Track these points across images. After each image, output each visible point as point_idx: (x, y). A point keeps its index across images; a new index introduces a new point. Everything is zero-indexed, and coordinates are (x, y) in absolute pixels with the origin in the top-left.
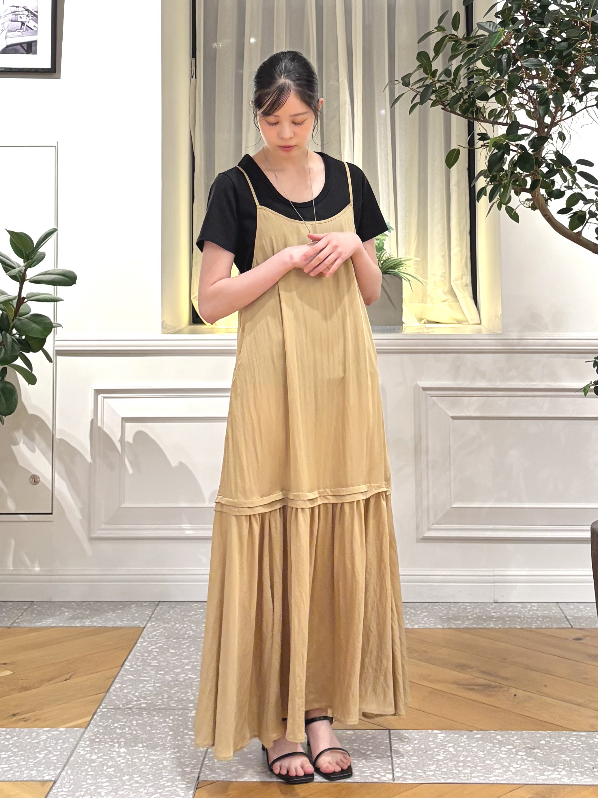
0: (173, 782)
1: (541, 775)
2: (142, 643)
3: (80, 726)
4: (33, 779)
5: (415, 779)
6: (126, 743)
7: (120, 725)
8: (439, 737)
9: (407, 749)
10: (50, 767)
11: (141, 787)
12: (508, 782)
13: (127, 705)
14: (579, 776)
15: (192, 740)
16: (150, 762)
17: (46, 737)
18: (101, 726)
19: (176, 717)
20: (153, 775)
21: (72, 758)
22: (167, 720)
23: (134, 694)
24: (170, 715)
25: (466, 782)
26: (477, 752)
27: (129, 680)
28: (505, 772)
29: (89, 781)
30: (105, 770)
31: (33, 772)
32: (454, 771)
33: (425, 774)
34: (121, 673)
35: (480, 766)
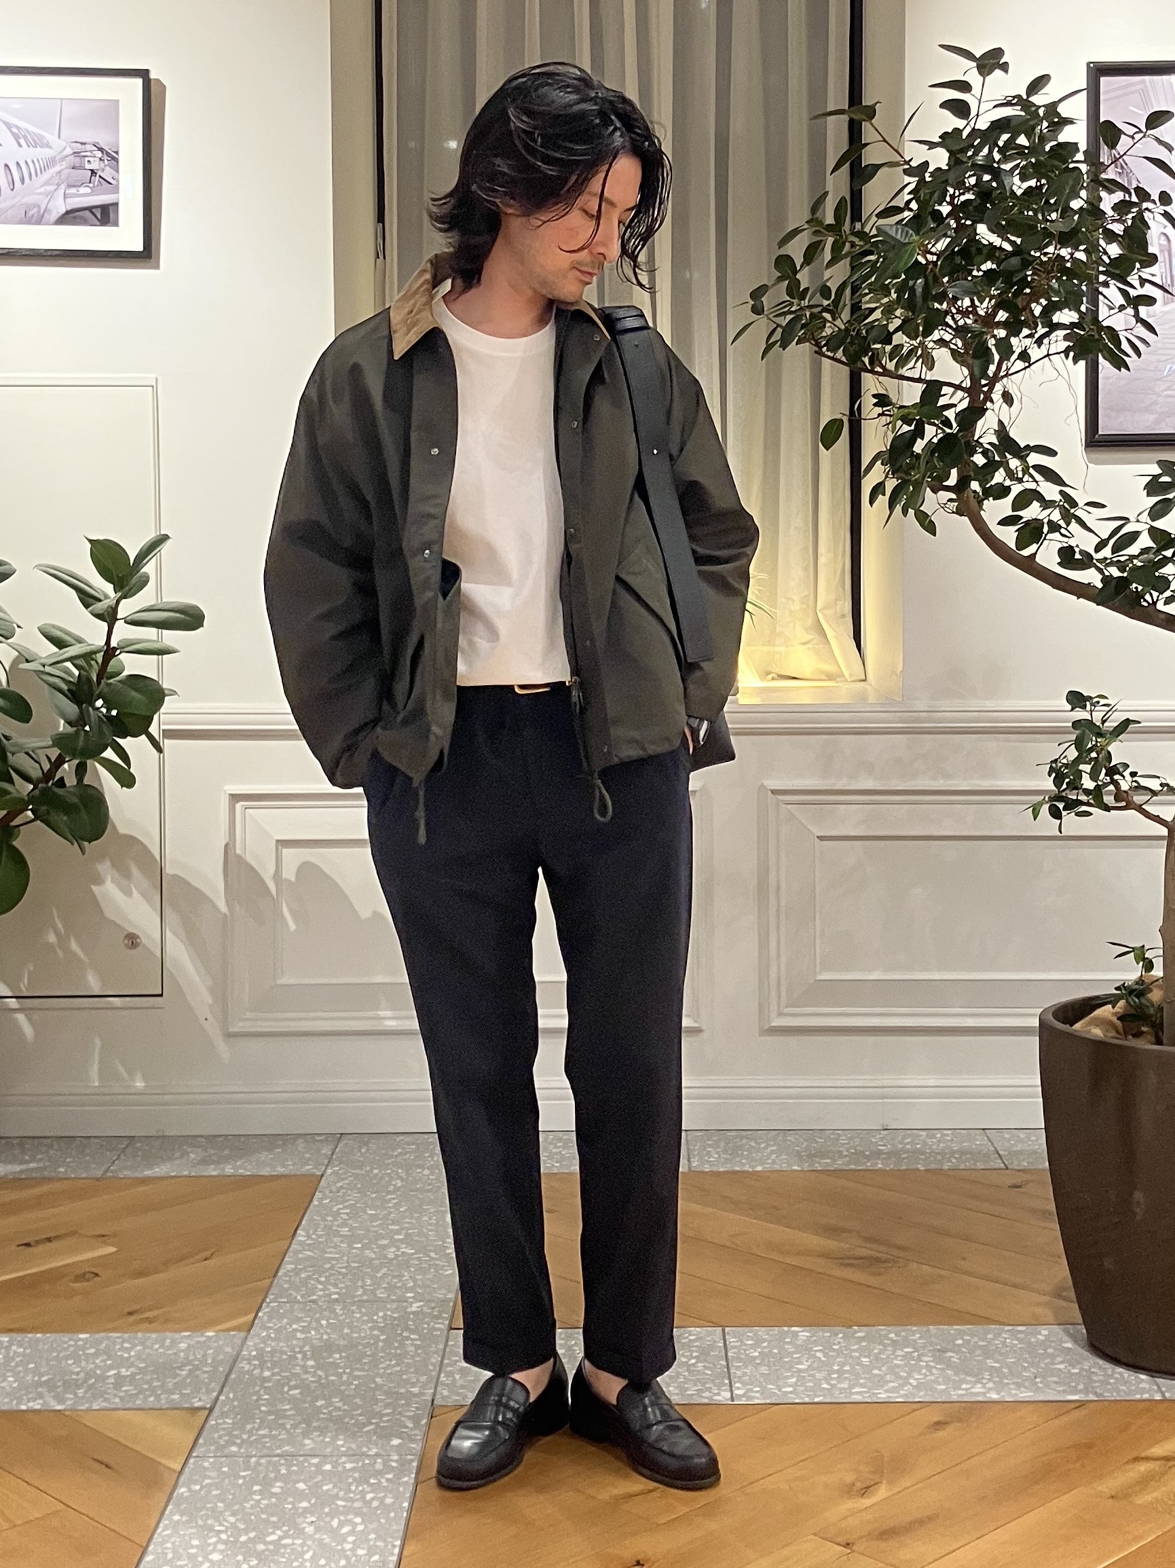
0: (394, 1409)
1: (956, 1389)
2: (322, 1199)
3: (238, 1328)
4: (177, 1405)
5: (765, 1398)
6: (313, 1355)
7: (303, 1327)
8: (801, 1337)
9: (752, 1355)
10: (200, 1389)
11: (346, 1417)
12: (907, 1400)
13: (309, 1296)
14: (1012, 1389)
15: (417, 1347)
16: (355, 1380)
17: (186, 1345)
18: (270, 1328)
19: (389, 1313)
20: (363, 1398)
21: (233, 1376)
22: (375, 1317)
23: (317, 1280)
24: (378, 1310)
25: (843, 1401)
26: (859, 1358)
27: (308, 1258)
28: (902, 1386)
29: (263, 1408)
30: (287, 1393)
31: (176, 1397)
32: (825, 1386)
33: (780, 1390)
34: (294, 1246)
35: (864, 1378)
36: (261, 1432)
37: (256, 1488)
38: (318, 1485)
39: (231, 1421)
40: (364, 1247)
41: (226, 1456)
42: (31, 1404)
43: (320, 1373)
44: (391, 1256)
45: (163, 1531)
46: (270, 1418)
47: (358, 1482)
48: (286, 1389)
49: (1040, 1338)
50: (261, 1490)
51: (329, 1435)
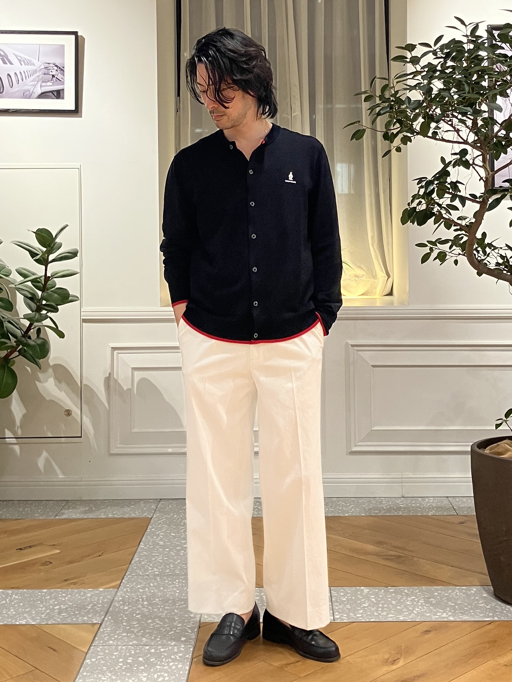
0: (183, 624)
1: (434, 615)
2: (151, 529)
3: (113, 587)
4: (85, 623)
5: (348, 620)
6: (147, 599)
7: (142, 586)
8: (365, 592)
9: (343, 600)
10: (96, 614)
11: (161, 627)
12: (412, 620)
13: (145, 573)
14: (460, 615)
16: (165, 611)
17: (90, 595)
18: (128, 587)
19: (181, 580)
20: (169, 619)
21: (111, 609)
22: (175, 582)
23: (149, 565)
24: (176, 579)
26: (391, 601)
27: (145, 555)
28: (411, 614)
29: (124, 624)
30: (135, 616)
31: (85, 618)
32: (375, 614)
33: (356, 616)
34: (138, 550)
35: (393, 611)
36: (123, 634)
37: (121, 660)
38: (148, 659)
39: (110, 629)
40: (170, 550)
41: (107, 646)
42: (20, 622)
43: (149, 607)
44: (182, 554)
46: (127, 628)
47: (166, 657)
48: (135, 615)
49: (472, 592)
50: (122, 661)
51: (154, 636)
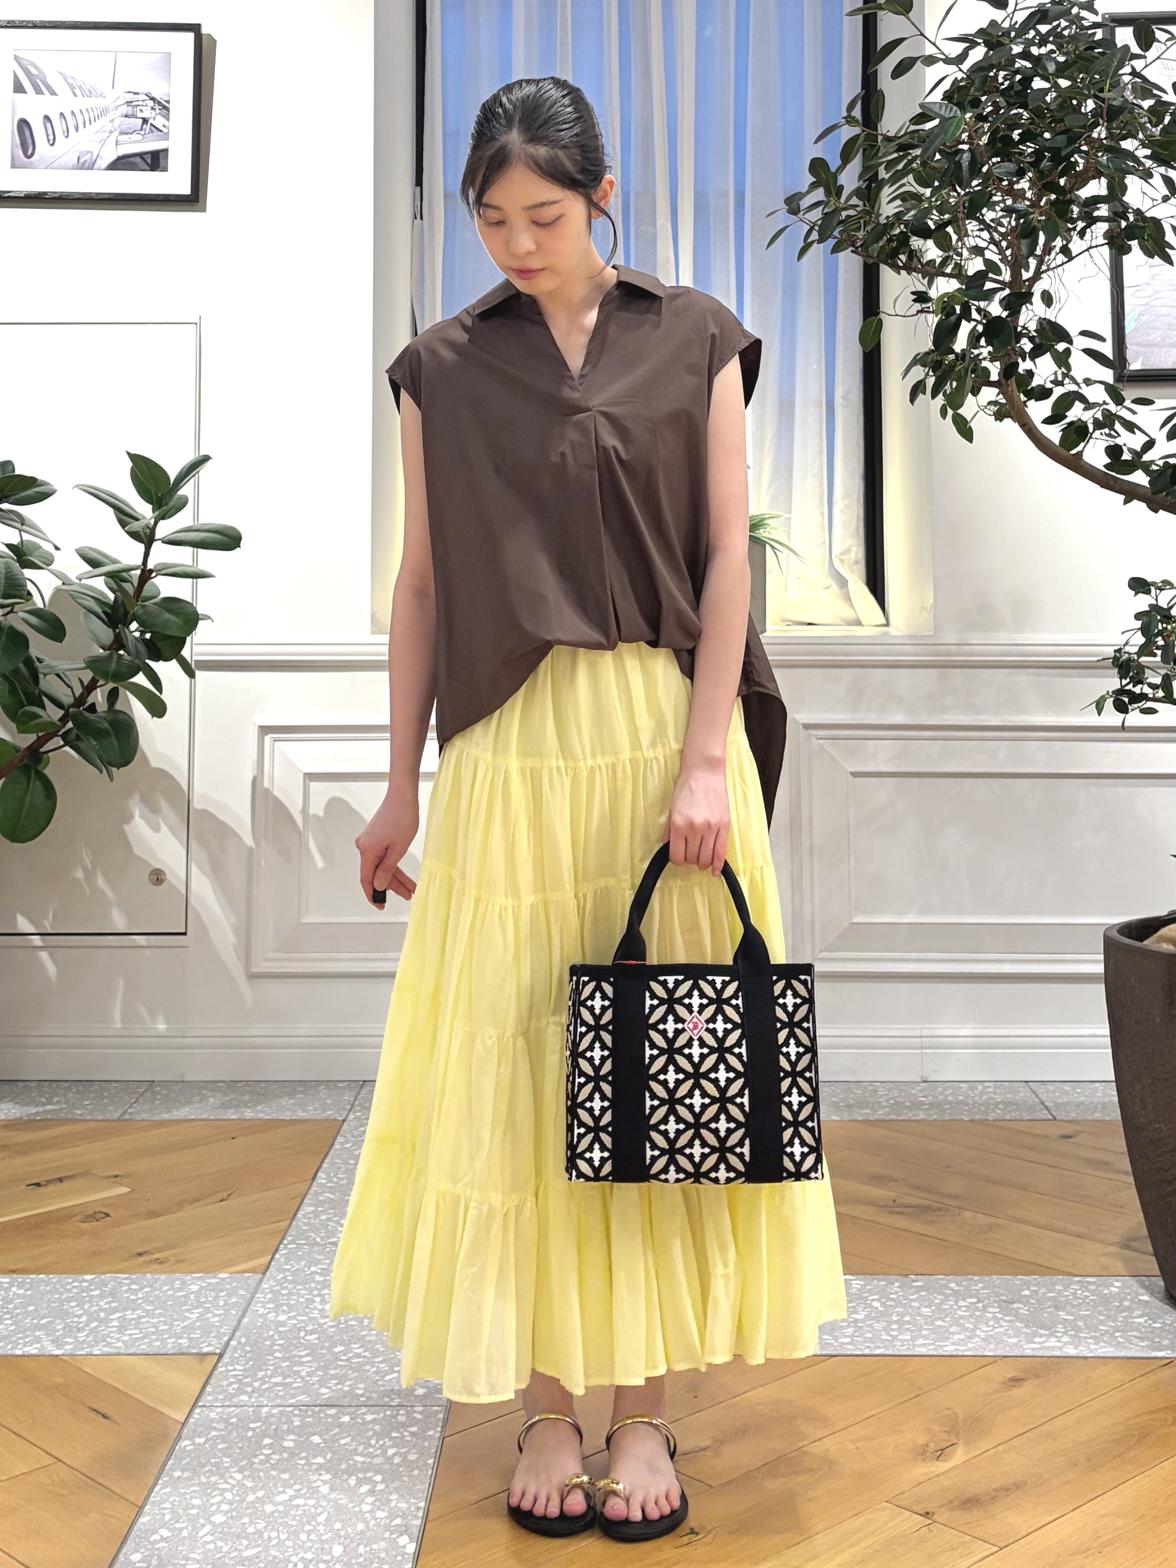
1: (1028, 1342)
2: (343, 1143)
3: (253, 1271)
4: (184, 1351)
7: (322, 1269)
8: (854, 1286)
10: (211, 1332)
11: (366, 1364)
12: (976, 1353)
13: (328, 1239)
14: (1091, 1343)
17: (198, 1287)
18: (289, 1270)
21: (245, 1320)
25: (906, 1353)
26: (919, 1309)
27: (329, 1201)
28: (969, 1338)
29: (277, 1355)
30: (303, 1338)
31: (184, 1341)
32: (884, 1337)
33: (836, 1340)
34: (314, 1188)
35: (926, 1329)
36: (274, 1380)
37: (267, 1441)
38: (334, 1439)
39: (241, 1368)
41: (235, 1406)
42: (27, 1349)
45: (161, 1489)
46: (284, 1364)
47: (378, 1435)
49: (1112, 1289)
50: (271, 1444)
51: (348, 1383)
